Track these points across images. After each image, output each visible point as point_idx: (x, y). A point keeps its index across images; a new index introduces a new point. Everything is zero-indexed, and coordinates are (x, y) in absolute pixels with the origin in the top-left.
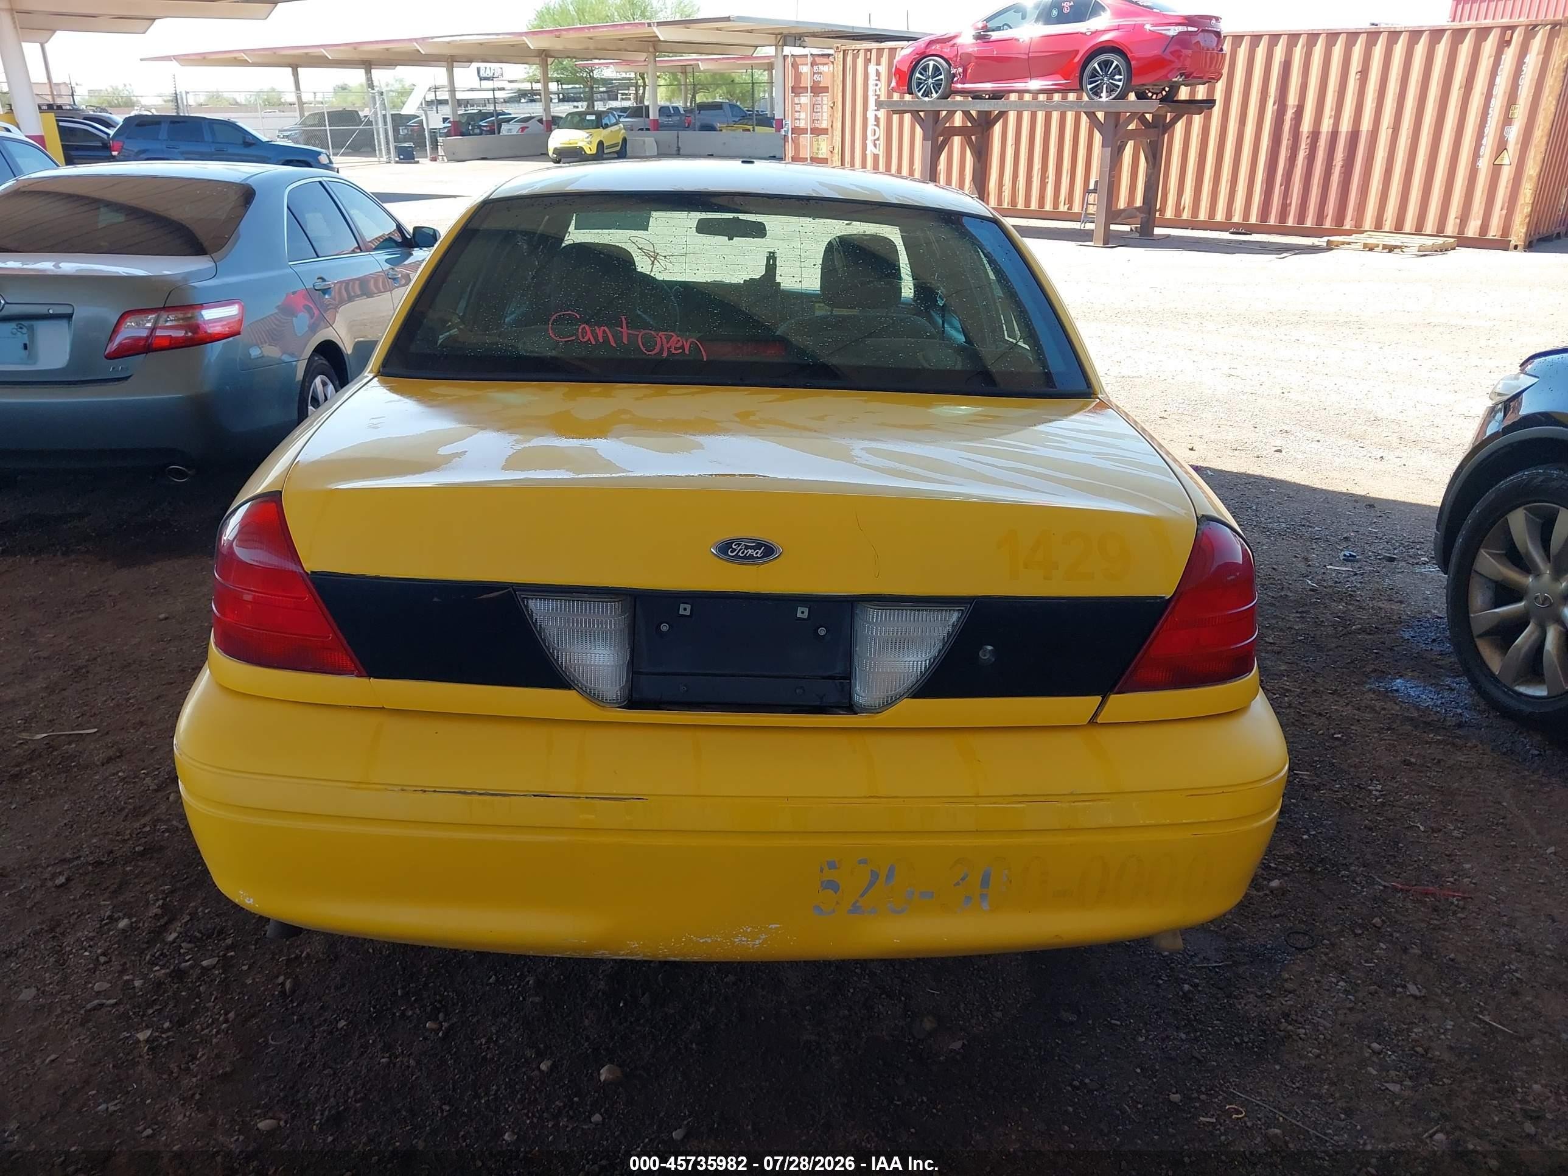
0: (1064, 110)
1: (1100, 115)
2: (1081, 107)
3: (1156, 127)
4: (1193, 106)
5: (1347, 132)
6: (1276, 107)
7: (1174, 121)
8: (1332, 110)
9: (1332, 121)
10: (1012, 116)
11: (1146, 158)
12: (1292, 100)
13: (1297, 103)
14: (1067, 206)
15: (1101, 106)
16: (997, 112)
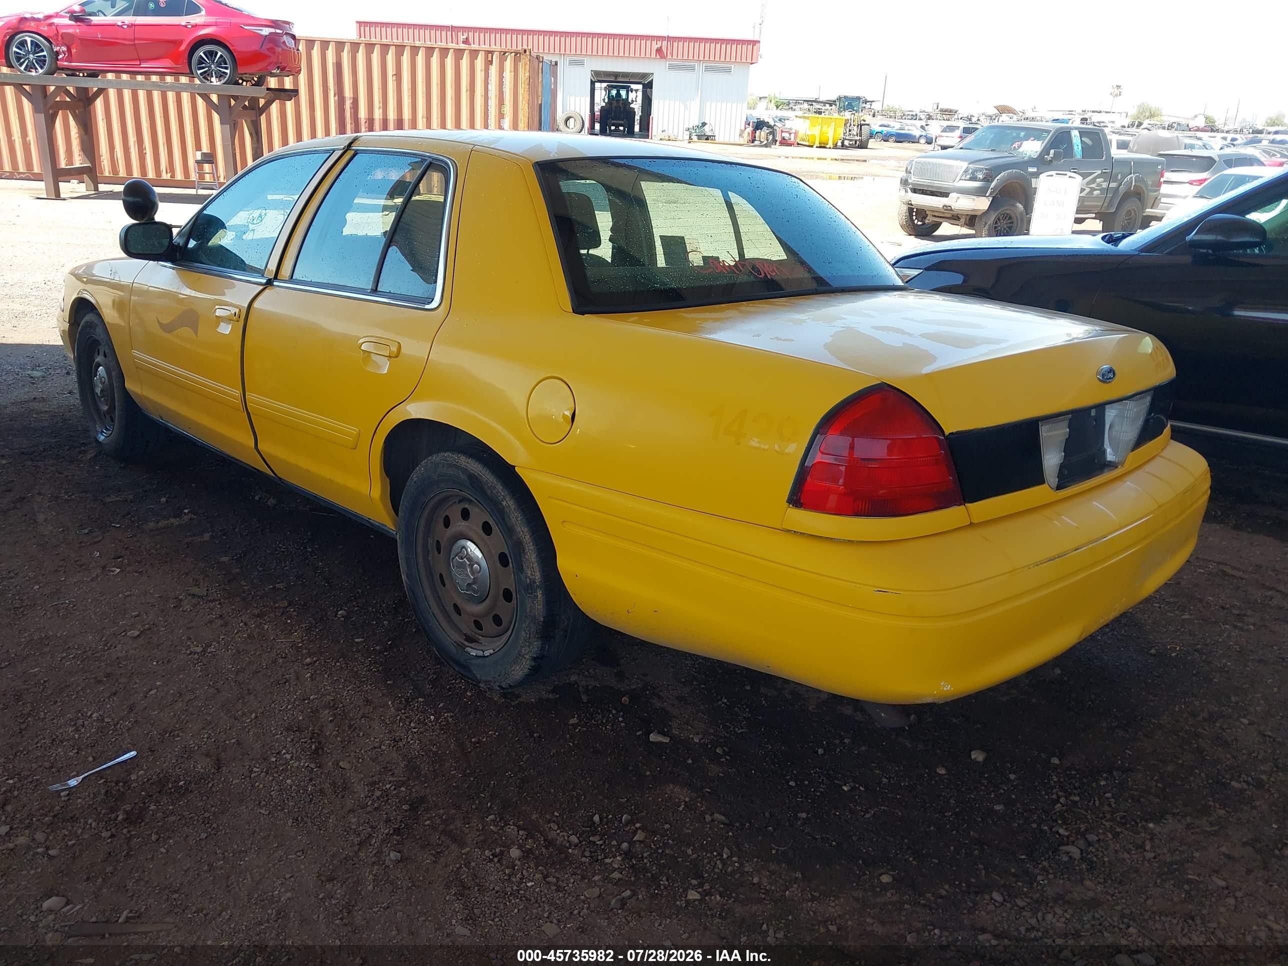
0: (178, 90)
1: (214, 98)
2: (195, 89)
3: (253, 109)
4: (283, 94)
5: (394, 120)
6: (336, 98)
7: (269, 104)
8: (380, 103)
9: (381, 111)
10: (112, 93)
11: (251, 135)
12: (348, 93)
13: (352, 96)
14: (169, 175)
15: (215, 89)
16: (95, 89)
